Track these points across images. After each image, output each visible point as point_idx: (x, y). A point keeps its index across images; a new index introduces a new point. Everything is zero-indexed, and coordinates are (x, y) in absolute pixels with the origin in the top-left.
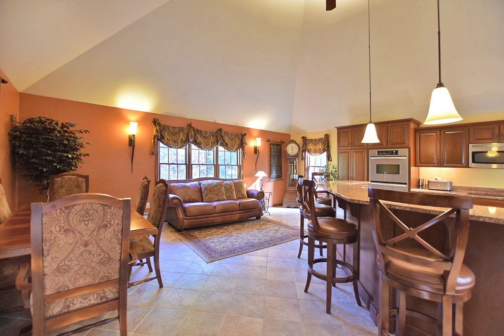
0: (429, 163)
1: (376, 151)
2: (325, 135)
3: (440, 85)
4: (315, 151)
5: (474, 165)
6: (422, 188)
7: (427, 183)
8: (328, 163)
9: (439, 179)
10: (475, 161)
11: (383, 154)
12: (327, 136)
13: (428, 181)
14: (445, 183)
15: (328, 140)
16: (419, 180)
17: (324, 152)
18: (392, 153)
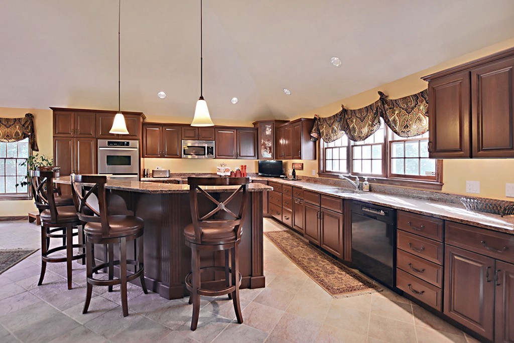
0: (154, 155)
1: (107, 141)
2: (27, 115)
3: (202, 98)
4: (7, 136)
5: (185, 156)
6: (147, 177)
7: (151, 172)
8: (31, 153)
9: (160, 169)
10: (186, 153)
11: (113, 145)
12: (30, 117)
13: (153, 171)
14: (165, 171)
15: (32, 122)
16: (145, 170)
17: (24, 138)
18: (123, 144)
